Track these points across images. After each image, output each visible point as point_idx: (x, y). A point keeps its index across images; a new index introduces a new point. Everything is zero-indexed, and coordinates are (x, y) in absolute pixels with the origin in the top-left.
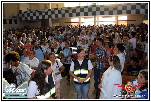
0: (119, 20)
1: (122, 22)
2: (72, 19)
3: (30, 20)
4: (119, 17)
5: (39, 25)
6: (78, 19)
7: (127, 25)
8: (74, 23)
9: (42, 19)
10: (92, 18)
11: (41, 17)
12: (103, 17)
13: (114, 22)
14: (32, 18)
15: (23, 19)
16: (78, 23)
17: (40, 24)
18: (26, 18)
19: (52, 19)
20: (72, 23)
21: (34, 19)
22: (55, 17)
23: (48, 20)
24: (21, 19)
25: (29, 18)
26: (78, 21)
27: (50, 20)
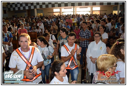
0: (93, 10)
1: (96, 12)
2: (54, 9)
3: (18, 10)
4: (93, 8)
5: (26, 15)
6: (59, 9)
7: (100, 14)
8: (56, 13)
9: (28, 9)
10: (71, 8)
11: (27, 8)
12: (80, 8)
13: (89, 12)
14: (19, 8)
15: (12, 9)
16: (59, 13)
17: (26, 13)
18: (14, 9)
19: (37, 9)
20: (54, 13)
21: (21, 9)
22: (40, 8)
23: (33, 10)
24: (9, 9)
25: (17, 9)
26: (59, 11)
27: (35, 10)
